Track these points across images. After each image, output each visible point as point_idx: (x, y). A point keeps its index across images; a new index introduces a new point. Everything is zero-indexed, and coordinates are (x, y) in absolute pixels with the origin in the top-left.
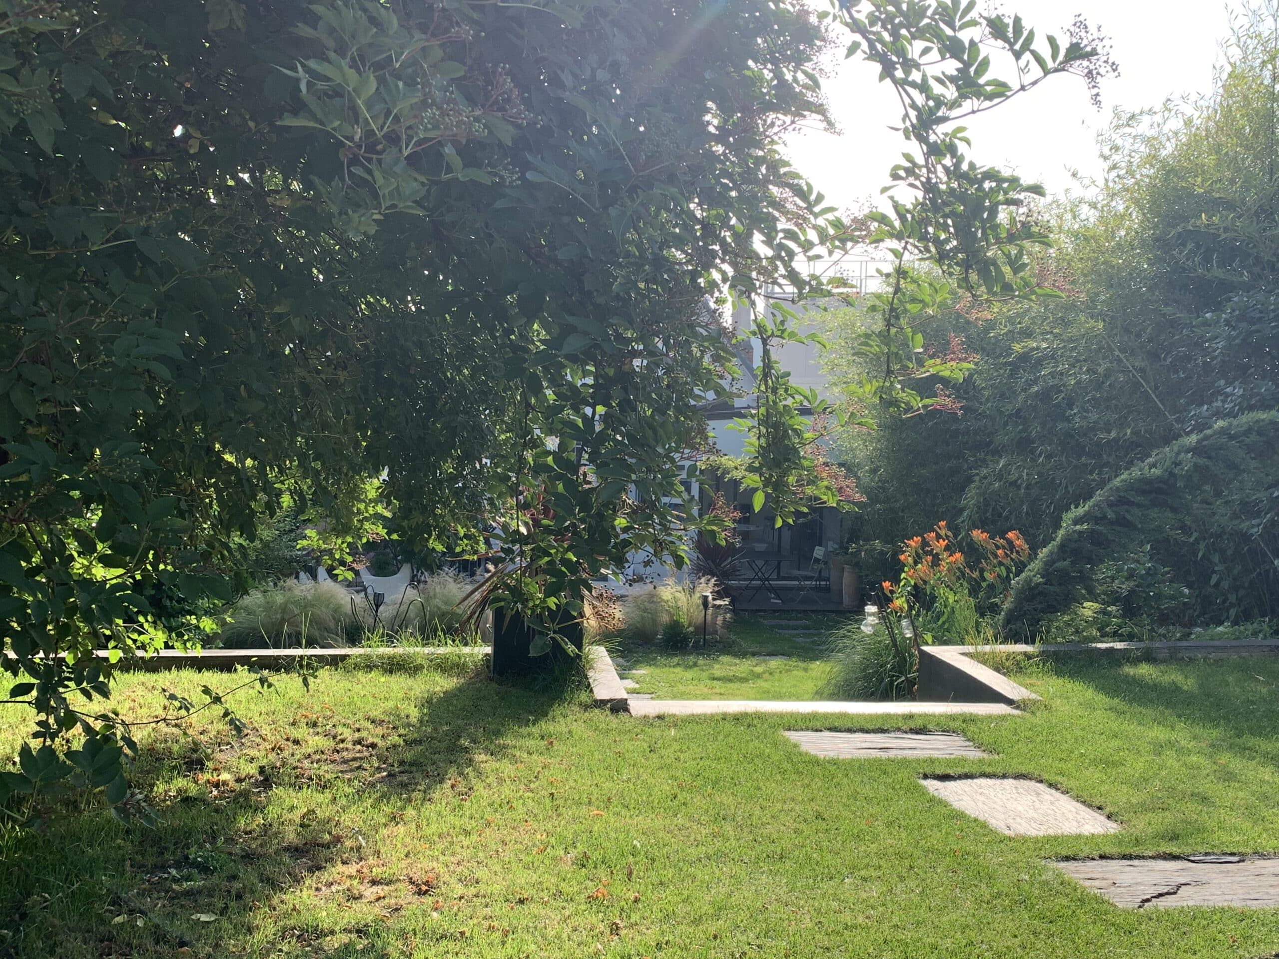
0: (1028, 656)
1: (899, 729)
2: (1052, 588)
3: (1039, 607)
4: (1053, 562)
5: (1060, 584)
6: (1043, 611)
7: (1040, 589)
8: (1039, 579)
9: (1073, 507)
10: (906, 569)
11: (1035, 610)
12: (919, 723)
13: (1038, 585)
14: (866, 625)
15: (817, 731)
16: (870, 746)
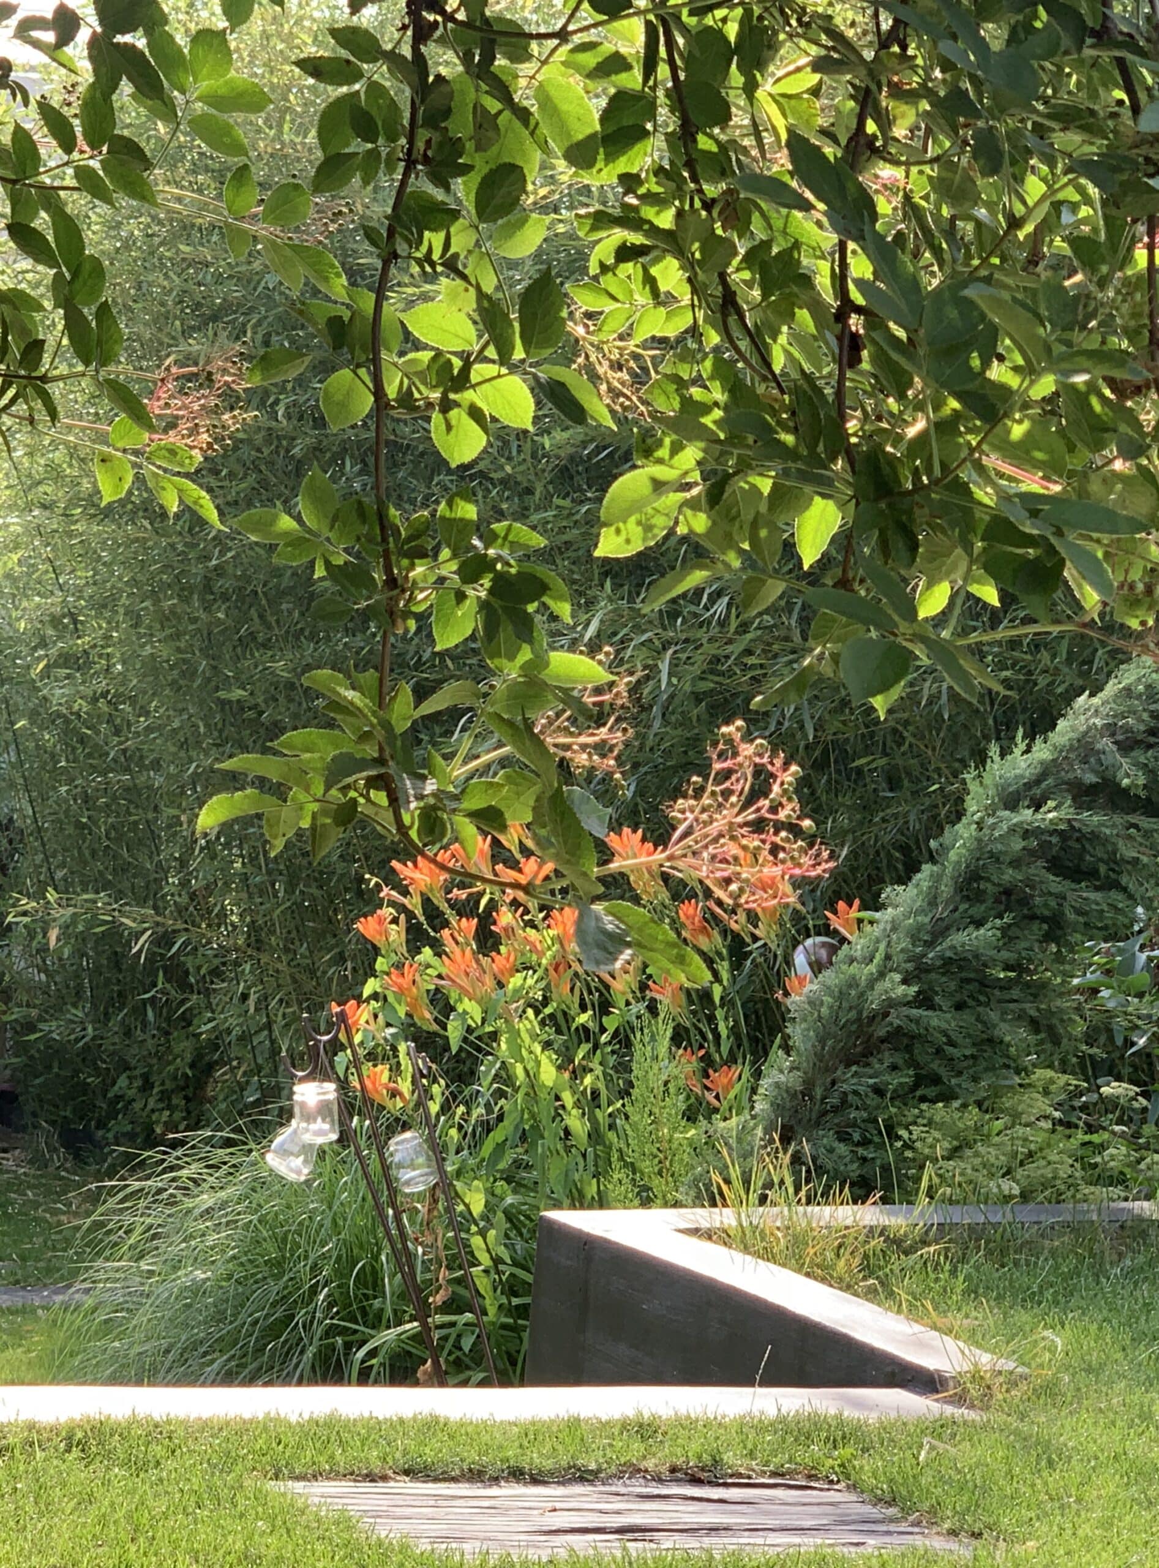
0: (897, 1244)
1: (635, 1471)
2: (935, 1020)
3: (895, 1081)
4: (939, 931)
5: (959, 1007)
6: (903, 1096)
7: (894, 1019)
8: (895, 987)
9: (994, 750)
10: (380, 964)
11: (879, 1091)
12: (691, 1452)
13: (891, 1004)
14: (284, 1153)
15: (371, 1477)
16: (579, 1521)
